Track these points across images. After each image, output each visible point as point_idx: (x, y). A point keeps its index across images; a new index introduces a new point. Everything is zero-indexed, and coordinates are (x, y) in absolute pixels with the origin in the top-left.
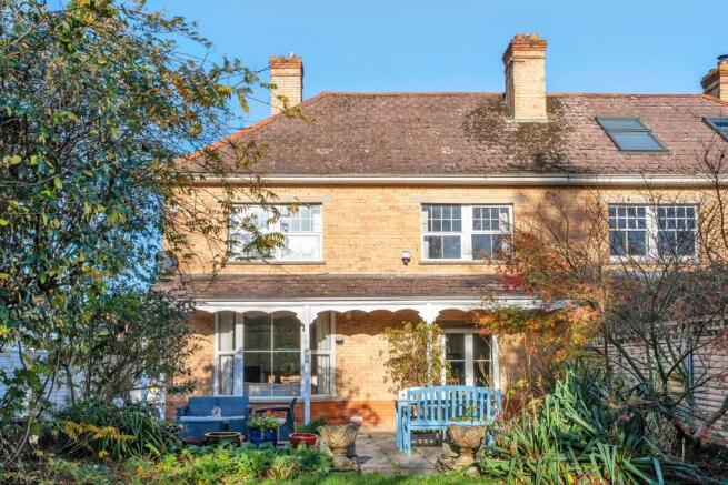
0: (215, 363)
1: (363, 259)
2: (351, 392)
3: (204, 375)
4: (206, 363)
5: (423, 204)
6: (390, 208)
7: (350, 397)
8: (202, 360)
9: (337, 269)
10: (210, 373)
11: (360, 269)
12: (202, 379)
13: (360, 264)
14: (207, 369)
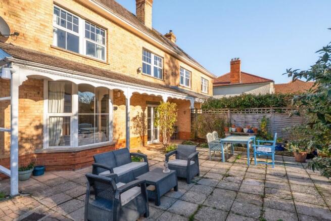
0: (44, 123)
1: (124, 67)
2: (119, 135)
3: (35, 133)
4: (37, 123)
5: (143, 48)
6: (133, 44)
7: (119, 138)
8: (34, 120)
9: (114, 69)
10: (40, 131)
11: (123, 72)
12: (33, 136)
13: (123, 69)
14: (37, 128)
